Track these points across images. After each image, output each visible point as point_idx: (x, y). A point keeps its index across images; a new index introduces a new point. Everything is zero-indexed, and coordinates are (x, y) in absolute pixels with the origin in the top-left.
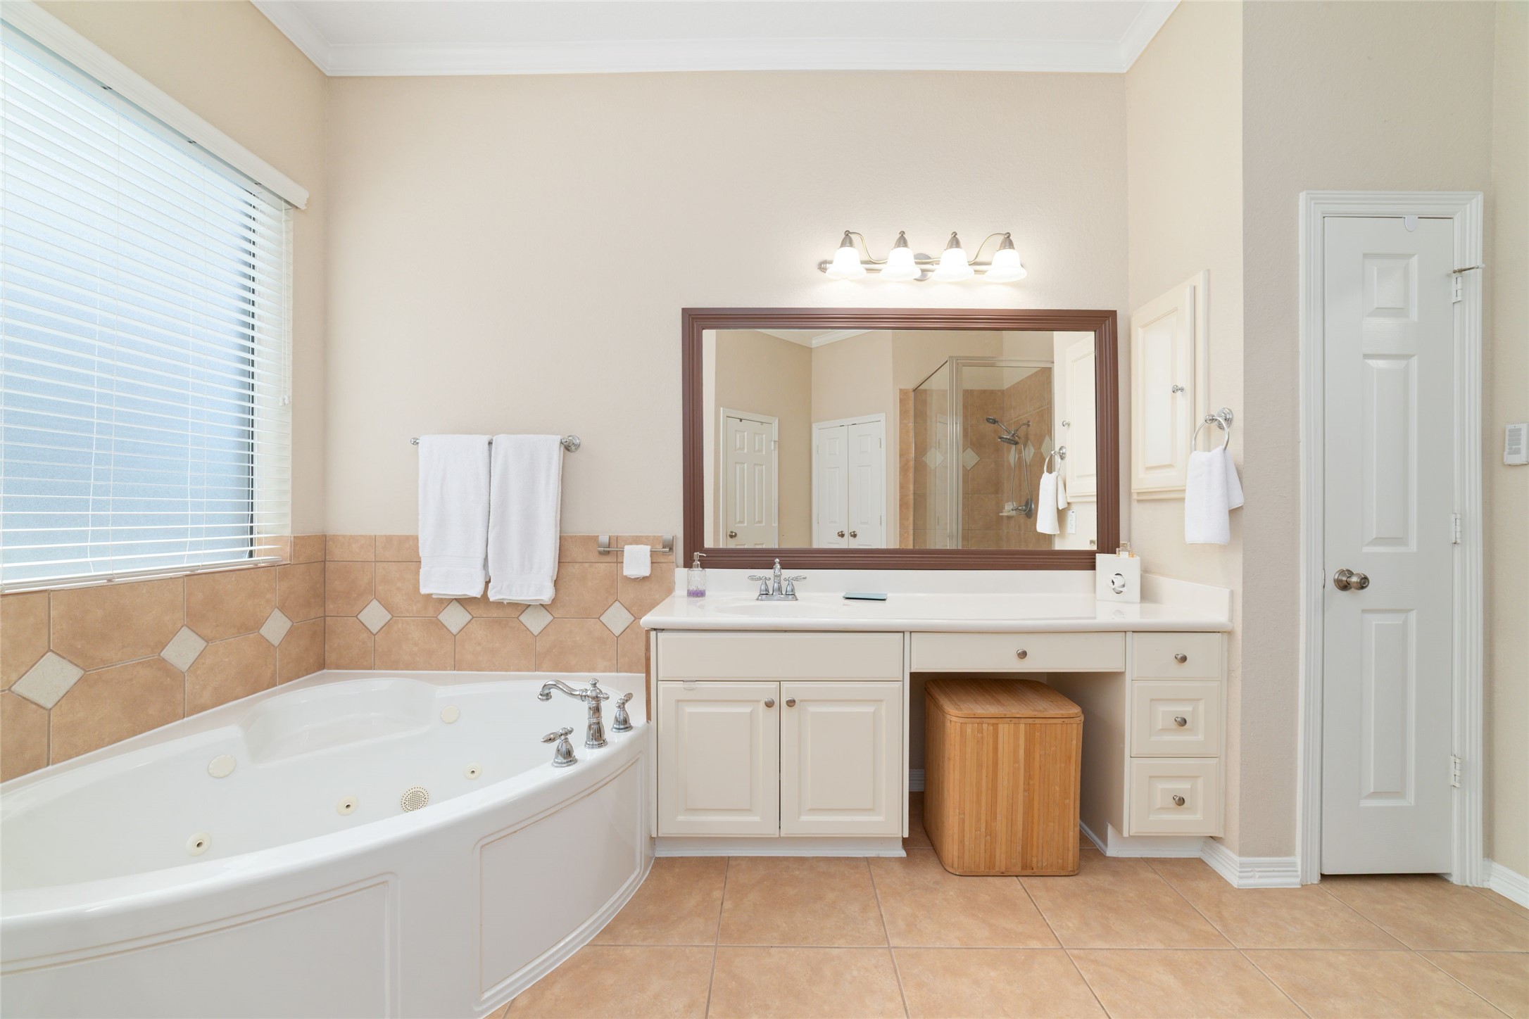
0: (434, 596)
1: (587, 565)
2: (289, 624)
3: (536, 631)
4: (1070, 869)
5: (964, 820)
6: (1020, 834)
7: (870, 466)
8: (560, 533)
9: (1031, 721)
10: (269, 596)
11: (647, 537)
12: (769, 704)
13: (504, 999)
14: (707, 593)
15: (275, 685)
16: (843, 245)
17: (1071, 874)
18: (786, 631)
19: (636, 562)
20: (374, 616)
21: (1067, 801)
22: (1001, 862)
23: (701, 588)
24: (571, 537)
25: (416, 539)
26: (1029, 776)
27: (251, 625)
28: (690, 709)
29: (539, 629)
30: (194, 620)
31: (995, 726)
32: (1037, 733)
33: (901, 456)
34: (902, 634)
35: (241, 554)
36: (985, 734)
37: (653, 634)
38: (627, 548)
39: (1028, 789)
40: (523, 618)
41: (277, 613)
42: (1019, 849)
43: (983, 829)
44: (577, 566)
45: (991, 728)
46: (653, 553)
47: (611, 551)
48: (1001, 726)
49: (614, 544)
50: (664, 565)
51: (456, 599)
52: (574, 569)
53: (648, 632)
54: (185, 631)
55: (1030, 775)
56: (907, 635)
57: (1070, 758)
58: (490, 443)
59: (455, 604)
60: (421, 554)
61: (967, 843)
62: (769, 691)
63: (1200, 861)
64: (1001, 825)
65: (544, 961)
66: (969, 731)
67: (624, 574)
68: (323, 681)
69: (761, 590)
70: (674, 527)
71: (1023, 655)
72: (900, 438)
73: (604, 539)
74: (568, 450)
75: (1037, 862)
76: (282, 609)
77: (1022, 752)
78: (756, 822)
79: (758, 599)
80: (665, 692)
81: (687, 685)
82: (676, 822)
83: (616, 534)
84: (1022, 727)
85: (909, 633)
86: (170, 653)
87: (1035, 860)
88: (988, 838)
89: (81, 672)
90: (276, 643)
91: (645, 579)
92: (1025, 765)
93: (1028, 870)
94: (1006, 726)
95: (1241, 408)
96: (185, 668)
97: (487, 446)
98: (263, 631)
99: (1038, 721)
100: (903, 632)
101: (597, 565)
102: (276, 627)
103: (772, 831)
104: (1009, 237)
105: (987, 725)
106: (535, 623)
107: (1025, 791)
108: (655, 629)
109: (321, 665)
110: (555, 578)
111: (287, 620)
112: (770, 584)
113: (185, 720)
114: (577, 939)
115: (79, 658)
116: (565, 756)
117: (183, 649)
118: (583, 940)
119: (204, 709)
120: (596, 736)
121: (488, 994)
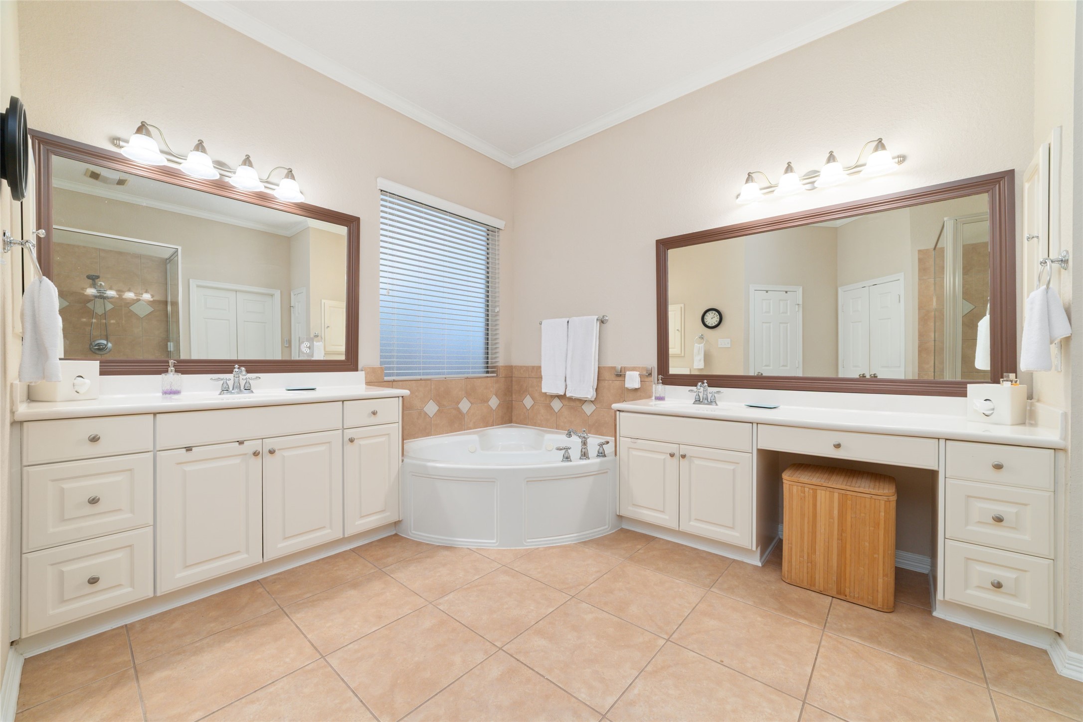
0: (548, 394)
1: (611, 382)
2: (499, 402)
3: (589, 413)
4: (879, 606)
5: (791, 548)
6: (835, 568)
7: (890, 318)
8: (599, 365)
9: (843, 492)
10: (491, 389)
11: (639, 368)
12: (672, 455)
13: (535, 545)
14: (666, 399)
15: (493, 426)
16: (747, 181)
17: (881, 610)
18: (683, 417)
19: (633, 380)
20: (528, 402)
21: (876, 556)
22: (820, 582)
23: (662, 395)
24: (604, 367)
26: (842, 531)
27: (485, 400)
28: (635, 453)
29: (590, 413)
30: (468, 395)
31: (815, 491)
32: (848, 501)
33: (920, 308)
34: (751, 424)
36: (807, 494)
37: (618, 412)
38: (628, 373)
39: (841, 538)
40: (584, 407)
41: (494, 397)
42: (834, 578)
43: (806, 558)
44: (606, 382)
45: (811, 491)
46: (641, 376)
47: (620, 375)
48: (819, 492)
49: (623, 371)
50: (647, 383)
51: (557, 396)
52: (605, 384)
53: (615, 411)
54: (465, 399)
55: (842, 529)
56: (755, 425)
57: (878, 524)
58: (568, 322)
59: (556, 398)
60: (542, 374)
61: (794, 564)
62: (673, 448)
63: (1045, 652)
64: (819, 558)
65: (553, 540)
66: (795, 490)
67: (626, 386)
68: (511, 427)
69: (695, 398)
70: (652, 362)
71: (838, 446)
72: (919, 292)
73: (619, 367)
74: (603, 323)
75: (850, 592)
76: (496, 395)
77: (836, 512)
78: (666, 519)
79: (694, 404)
80: (623, 442)
81: (633, 440)
82: (628, 511)
83: (624, 366)
84: (836, 495)
85: (756, 424)
86: (460, 406)
87: (847, 590)
88: (809, 564)
89: (438, 408)
90: (494, 409)
91: (636, 390)
92: (838, 522)
93: (840, 595)
94: (823, 492)
95: (1072, 249)
96: (465, 412)
97: (567, 323)
98: (489, 403)
99: (848, 493)
100: (752, 423)
101: (615, 382)
102: (494, 402)
103: (673, 525)
104: (880, 142)
105: (808, 489)
106: (588, 409)
107: (838, 539)
108: (619, 411)
109: (511, 421)
110: (596, 387)
111: (498, 400)
112: (701, 395)
113: (465, 431)
114: (569, 539)
115: (439, 404)
116: (567, 458)
117: (465, 405)
118: (572, 541)
119: (471, 429)
120: (584, 455)
121: (529, 540)
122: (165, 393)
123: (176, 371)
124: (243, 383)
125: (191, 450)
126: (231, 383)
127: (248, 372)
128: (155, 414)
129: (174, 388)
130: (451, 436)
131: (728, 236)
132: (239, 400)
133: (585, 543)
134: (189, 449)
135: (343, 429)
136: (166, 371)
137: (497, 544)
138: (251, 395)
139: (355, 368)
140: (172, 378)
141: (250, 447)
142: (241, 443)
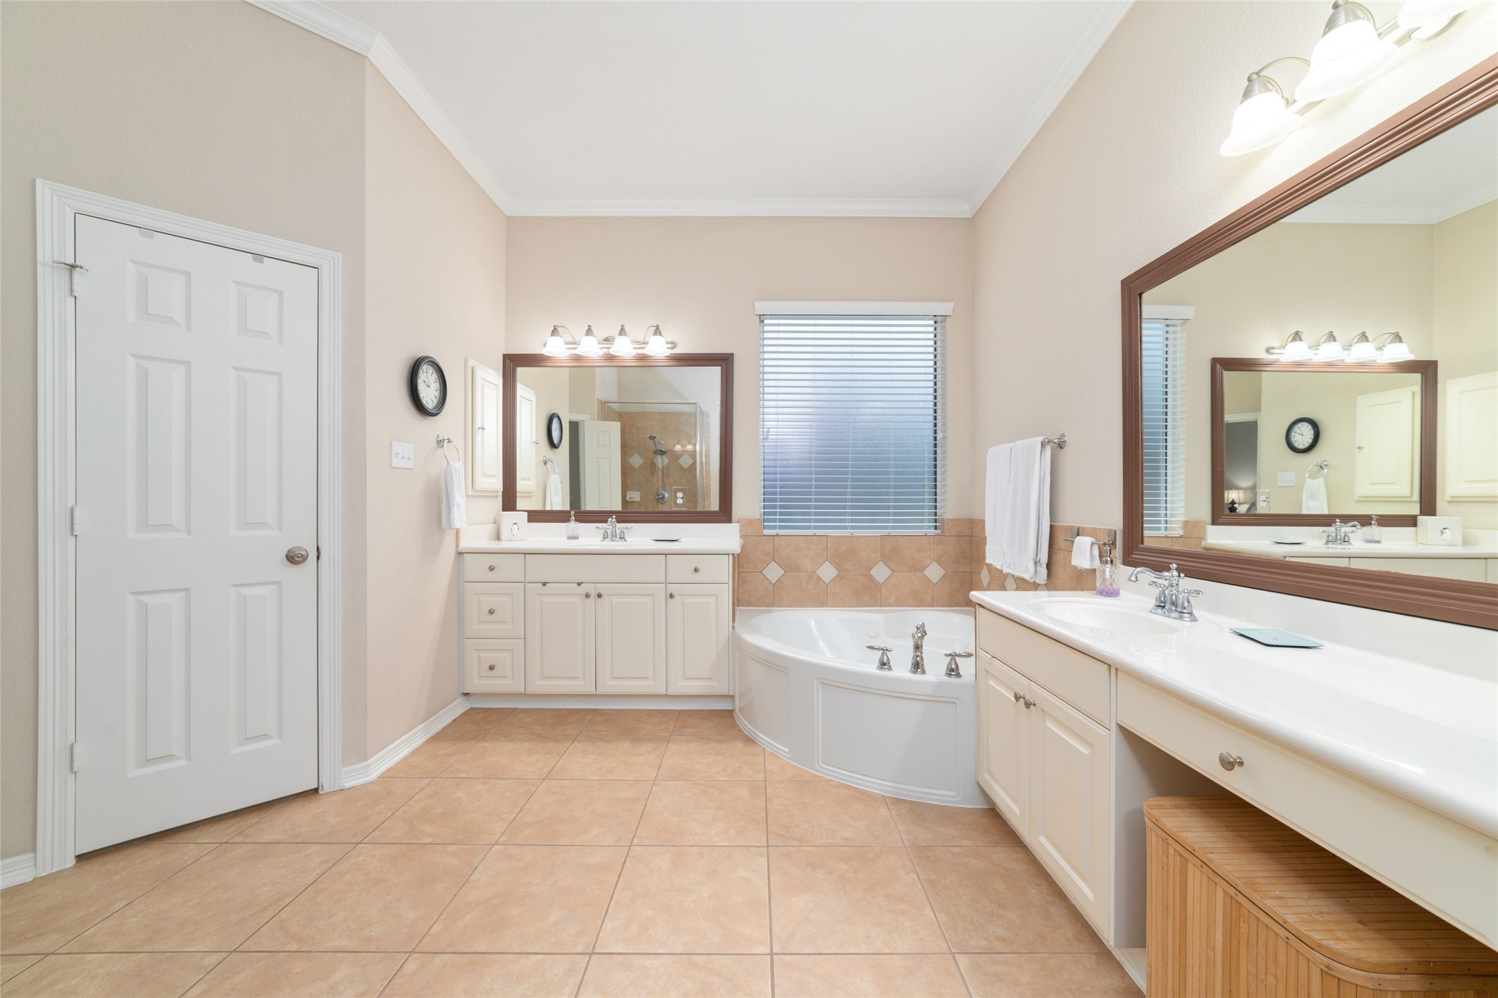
1: (1067, 553)
2: (944, 572)
8: (1050, 521)
10: (929, 553)
11: (1097, 530)
12: (1018, 698)
15: (933, 606)
19: (1082, 554)
23: (1114, 587)
24: (1057, 527)
25: (984, 521)
27: (918, 568)
28: (990, 681)
30: (886, 558)
34: (1108, 668)
35: (929, 527)
37: (977, 606)
38: (1079, 539)
41: (935, 564)
44: (1059, 551)
49: (1079, 534)
52: (1060, 556)
54: (881, 563)
58: (1011, 449)
60: (987, 534)
65: (856, 778)
67: (1073, 564)
69: (1158, 600)
70: (1114, 519)
73: (1076, 527)
74: (1060, 448)
76: (939, 562)
78: (1015, 813)
81: (989, 657)
82: (984, 779)
83: (1083, 526)
85: (1114, 670)
86: (874, 572)
89: (837, 572)
90: (934, 582)
96: (881, 582)
97: (1010, 451)
98: (926, 572)
100: (1109, 665)
102: (934, 572)
108: (977, 604)
110: (1046, 561)
111: (942, 570)
112: (1168, 594)
113: (882, 608)
114: (879, 785)
115: (838, 566)
116: (883, 664)
117: (880, 573)
118: (883, 790)
119: (891, 606)
120: (917, 666)
121: (824, 766)
122: (569, 538)
123: (576, 520)
124: (618, 532)
125: (545, 585)
126: (609, 532)
127: (618, 521)
128: (525, 554)
129: (575, 535)
130: (857, 611)
131: (1227, 240)
132: (625, 548)
133: (898, 801)
134: (544, 584)
135: (666, 583)
136: (569, 521)
137: (788, 756)
138: (625, 543)
139: (728, 520)
140: (573, 526)
141: (585, 588)
142: (579, 584)
